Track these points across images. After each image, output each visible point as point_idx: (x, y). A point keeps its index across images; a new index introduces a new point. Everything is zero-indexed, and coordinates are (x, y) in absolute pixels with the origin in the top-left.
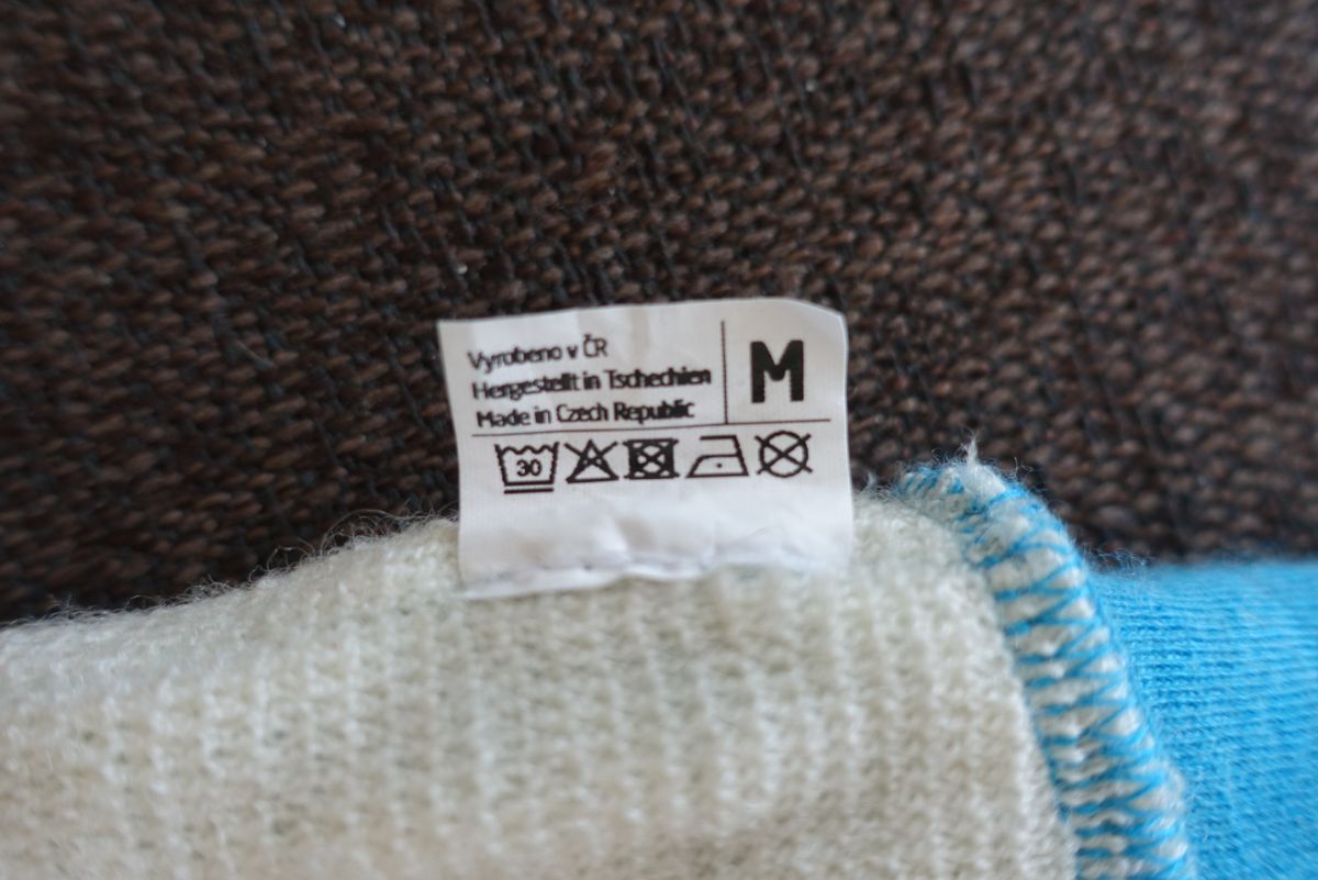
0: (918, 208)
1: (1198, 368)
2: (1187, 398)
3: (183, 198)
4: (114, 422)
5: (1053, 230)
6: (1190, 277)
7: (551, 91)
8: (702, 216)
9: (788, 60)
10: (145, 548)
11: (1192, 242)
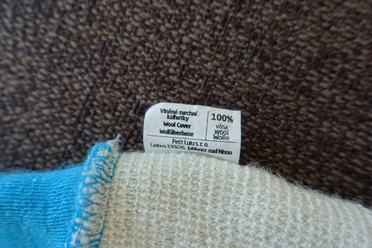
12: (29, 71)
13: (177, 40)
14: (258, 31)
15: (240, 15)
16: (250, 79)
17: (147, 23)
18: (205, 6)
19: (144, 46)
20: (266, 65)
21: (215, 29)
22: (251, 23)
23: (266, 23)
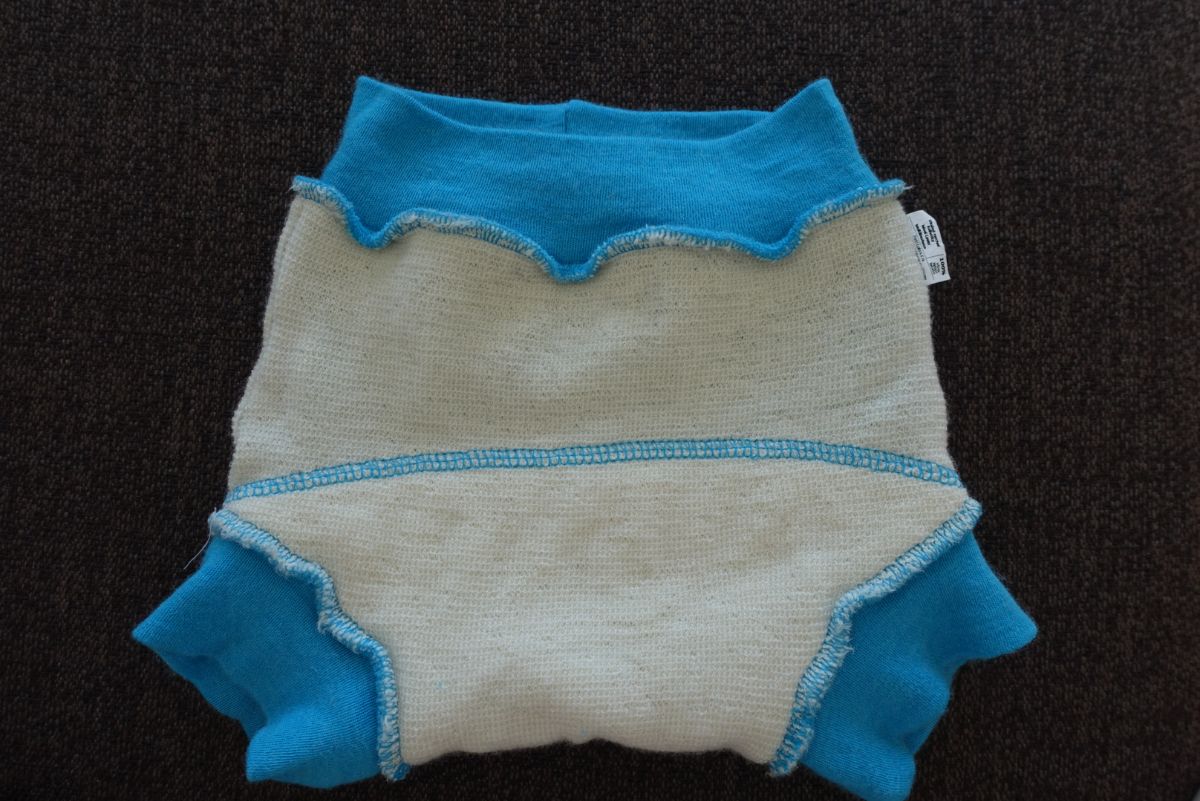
0: (205, 144)
1: (266, 99)
2: (272, 104)
3: (133, 292)
4: (170, 326)
5: (222, 118)
6: (246, 93)
7: (145, 210)
8: (184, 192)
9: (161, 159)
10: (198, 332)
11: (239, 88)
12: (895, 107)
13: (973, 212)
14: (1007, 267)
15: (1012, 250)
16: (971, 279)
17: (975, 184)
18: (1006, 222)
19: (957, 189)
20: (986, 286)
21: (994, 236)
22: (1009, 260)
23: (1015, 271)
